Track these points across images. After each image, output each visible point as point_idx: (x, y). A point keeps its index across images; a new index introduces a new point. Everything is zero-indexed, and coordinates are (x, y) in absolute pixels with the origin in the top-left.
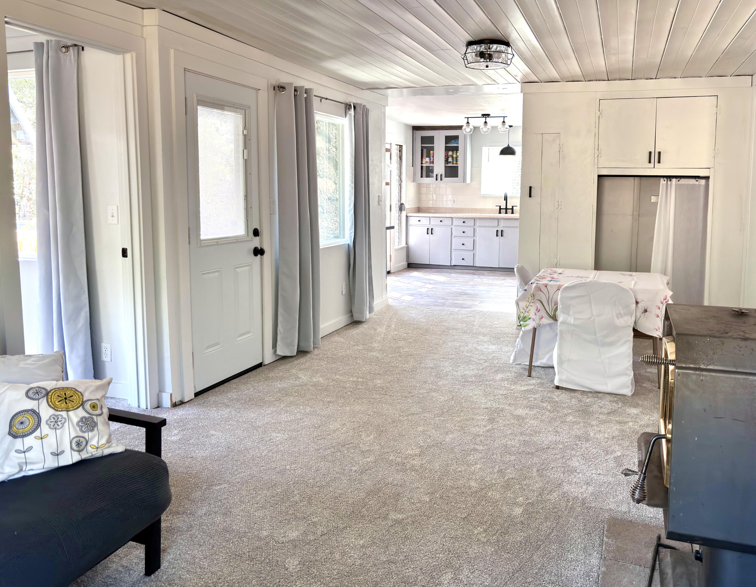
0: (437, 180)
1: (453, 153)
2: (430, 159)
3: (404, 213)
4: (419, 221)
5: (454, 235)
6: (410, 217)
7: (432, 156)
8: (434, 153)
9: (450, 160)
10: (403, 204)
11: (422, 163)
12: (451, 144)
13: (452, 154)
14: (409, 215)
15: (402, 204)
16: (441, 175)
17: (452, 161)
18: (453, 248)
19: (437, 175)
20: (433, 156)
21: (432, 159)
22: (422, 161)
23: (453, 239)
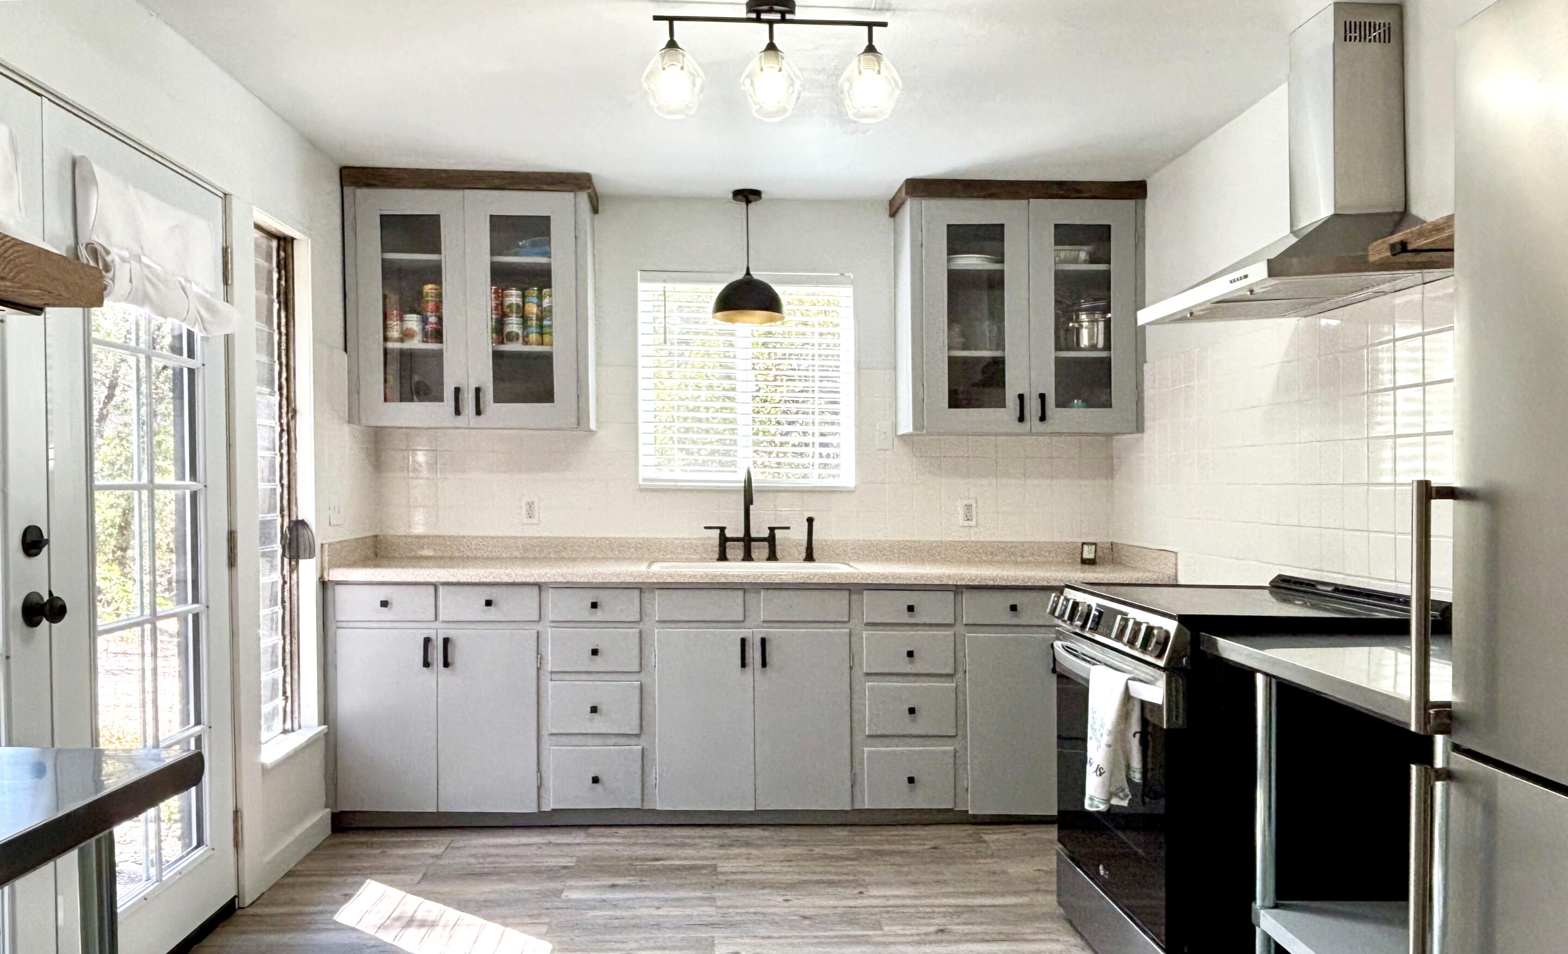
0: (458, 412)
1: (524, 297)
2: (425, 321)
3: (308, 569)
4: (384, 604)
5: (549, 667)
6: (338, 588)
7: (431, 306)
8: (439, 295)
9: (513, 325)
10: (303, 523)
11: (386, 339)
12: (516, 254)
13: (519, 301)
14: (335, 575)
15: (298, 525)
16: (478, 390)
17: (520, 332)
18: (550, 726)
19: (457, 391)
20: (438, 308)
21: (432, 319)
22: (385, 327)
23: (550, 686)
